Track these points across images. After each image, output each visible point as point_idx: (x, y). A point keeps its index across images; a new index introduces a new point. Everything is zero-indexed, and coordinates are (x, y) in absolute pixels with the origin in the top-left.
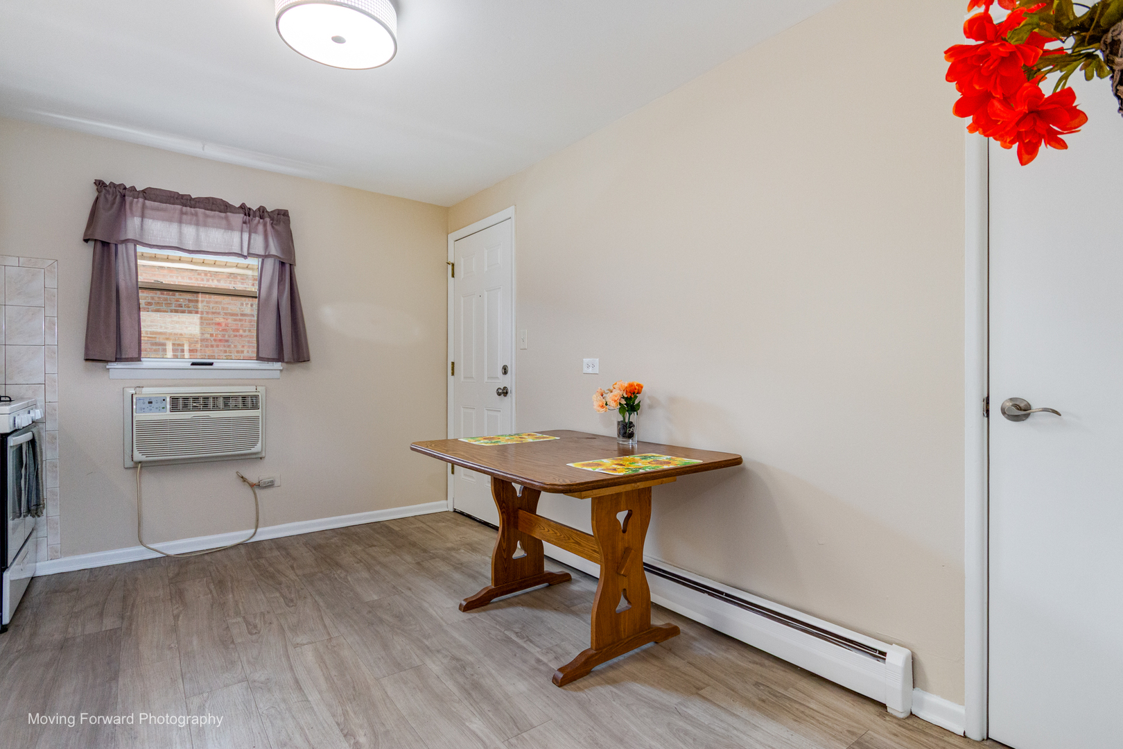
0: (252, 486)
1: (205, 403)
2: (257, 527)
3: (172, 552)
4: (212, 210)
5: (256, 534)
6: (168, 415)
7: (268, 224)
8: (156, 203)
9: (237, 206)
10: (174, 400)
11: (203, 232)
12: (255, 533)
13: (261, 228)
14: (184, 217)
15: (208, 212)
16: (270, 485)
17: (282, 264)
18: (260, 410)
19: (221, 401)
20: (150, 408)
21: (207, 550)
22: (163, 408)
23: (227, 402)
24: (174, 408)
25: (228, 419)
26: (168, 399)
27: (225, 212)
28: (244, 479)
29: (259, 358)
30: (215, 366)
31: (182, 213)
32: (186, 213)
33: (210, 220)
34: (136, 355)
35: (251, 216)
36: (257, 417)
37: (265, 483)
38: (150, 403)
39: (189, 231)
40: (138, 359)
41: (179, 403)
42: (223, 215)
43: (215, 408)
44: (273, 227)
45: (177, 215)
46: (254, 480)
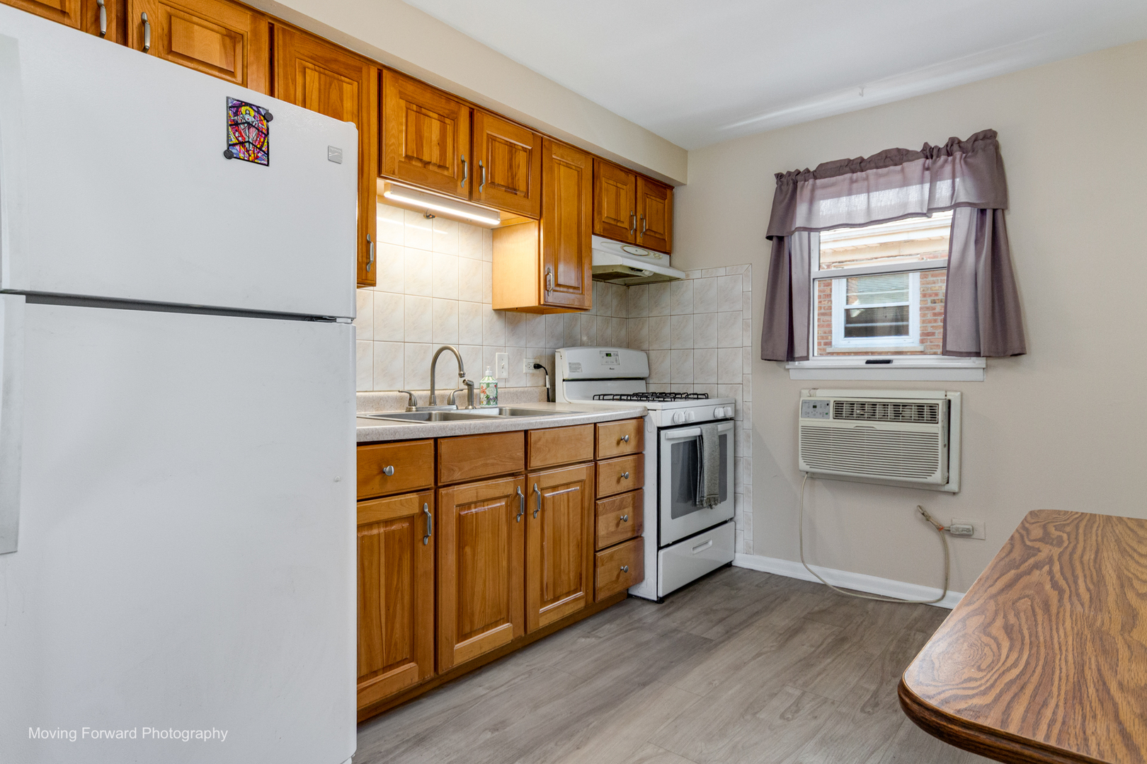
0: (940, 529)
1: (868, 410)
2: (946, 589)
3: (831, 582)
4: (886, 167)
5: (945, 598)
6: (830, 422)
7: (958, 161)
8: (826, 179)
9: (919, 150)
10: (839, 405)
11: (876, 196)
12: (944, 596)
13: (948, 168)
14: (855, 185)
15: (881, 171)
16: (967, 534)
17: (983, 212)
18: (940, 425)
19: (890, 409)
20: (814, 413)
21: (884, 597)
22: (827, 414)
23: (898, 411)
24: (838, 414)
25: (897, 433)
26: (832, 404)
27: (901, 164)
28: (926, 517)
29: (945, 352)
30: (894, 364)
31: (852, 181)
32: (856, 181)
33: (882, 180)
34: (805, 354)
35: (934, 158)
36: (935, 435)
37: (957, 529)
38: (815, 407)
39: (859, 201)
40: (807, 358)
41: (840, 410)
42: (899, 168)
43: (884, 418)
44: (966, 162)
45: (846, 186)
46: (945, 523)
